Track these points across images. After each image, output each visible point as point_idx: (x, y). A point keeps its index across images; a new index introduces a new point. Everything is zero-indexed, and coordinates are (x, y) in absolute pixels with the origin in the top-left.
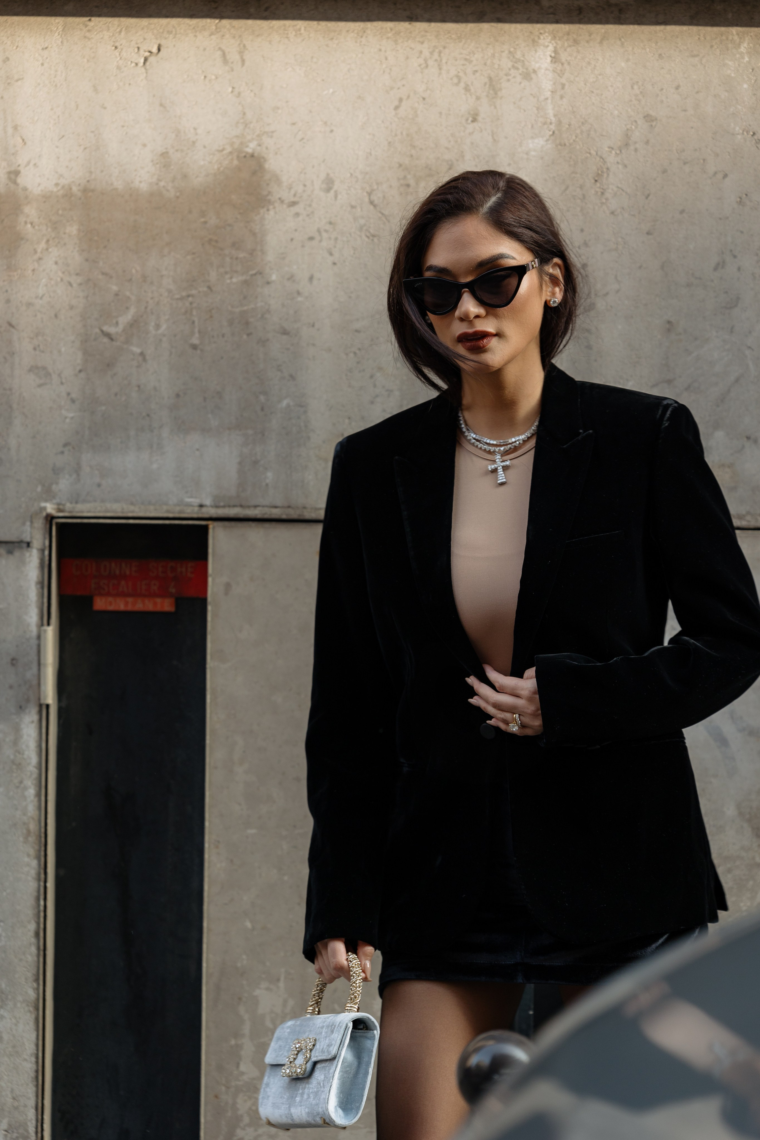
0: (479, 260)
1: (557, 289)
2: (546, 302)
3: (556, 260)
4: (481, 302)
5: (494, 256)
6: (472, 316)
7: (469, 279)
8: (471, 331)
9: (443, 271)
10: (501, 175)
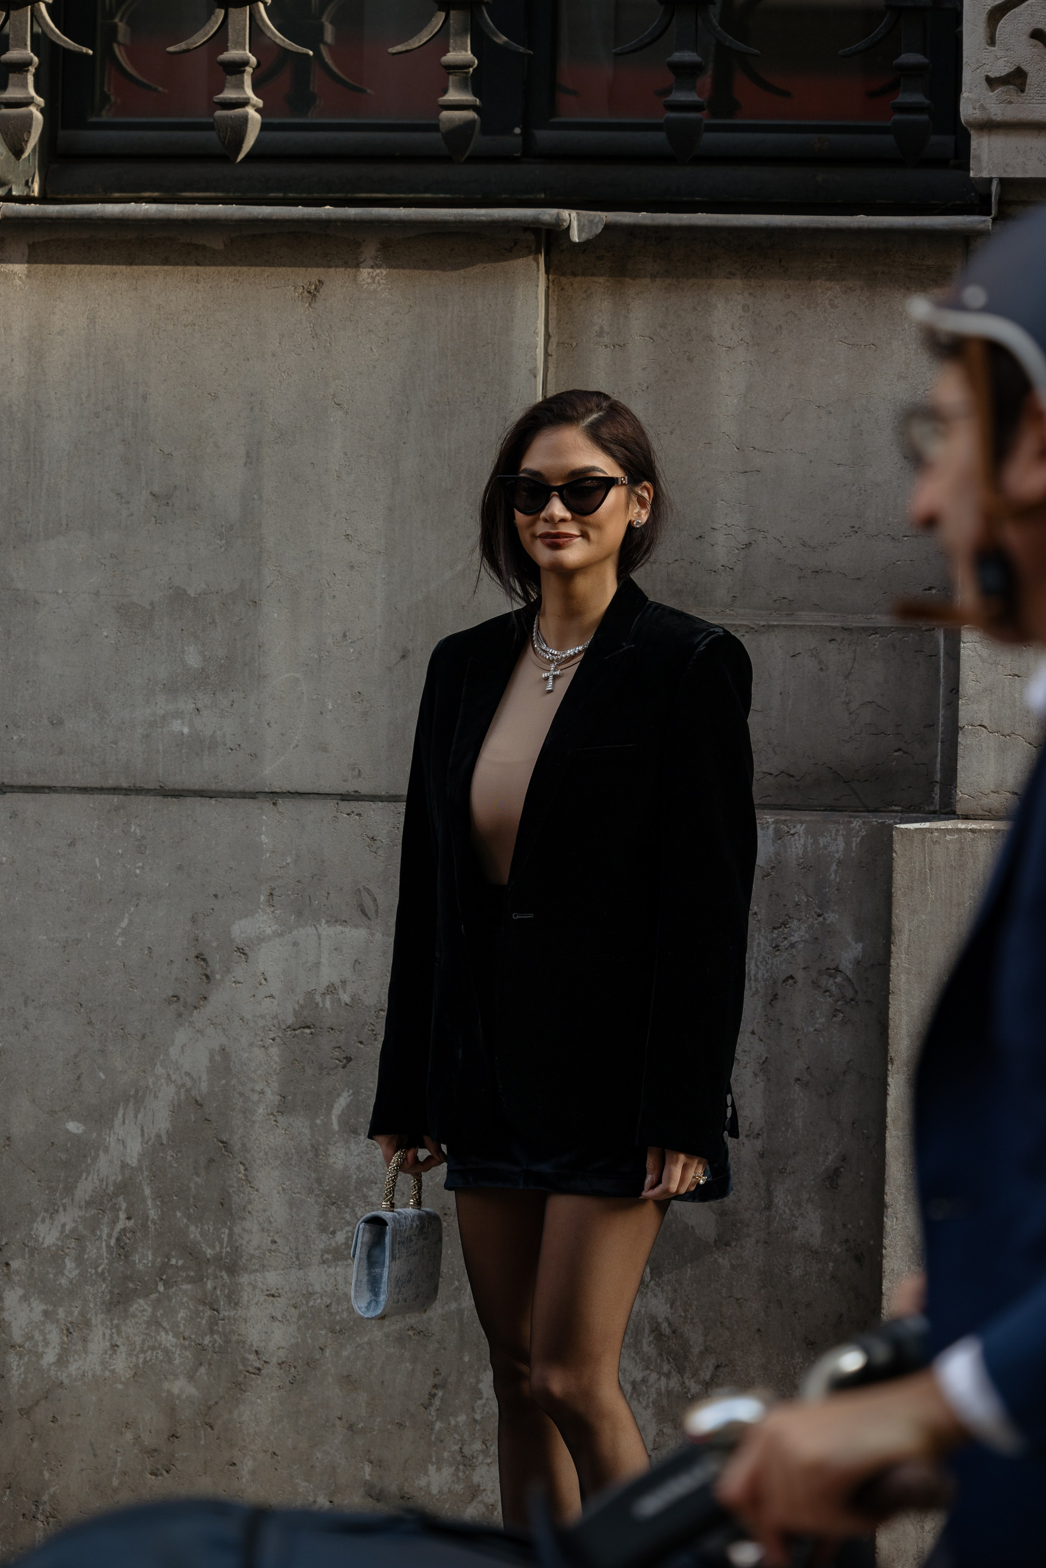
0: (573, 468)
1: (643, 512)
2: (630, 522)
3: (646, 483)
4: (568, 507)
5: (587, 467)
6: (557, 519)
7: (560, 484)
8: (554, 531)
9: (536, 474)
10: (606, 397)
